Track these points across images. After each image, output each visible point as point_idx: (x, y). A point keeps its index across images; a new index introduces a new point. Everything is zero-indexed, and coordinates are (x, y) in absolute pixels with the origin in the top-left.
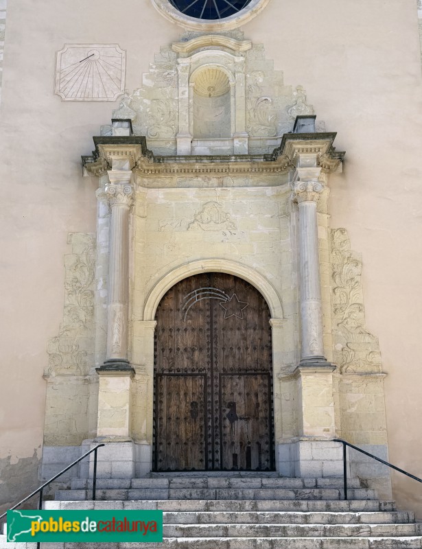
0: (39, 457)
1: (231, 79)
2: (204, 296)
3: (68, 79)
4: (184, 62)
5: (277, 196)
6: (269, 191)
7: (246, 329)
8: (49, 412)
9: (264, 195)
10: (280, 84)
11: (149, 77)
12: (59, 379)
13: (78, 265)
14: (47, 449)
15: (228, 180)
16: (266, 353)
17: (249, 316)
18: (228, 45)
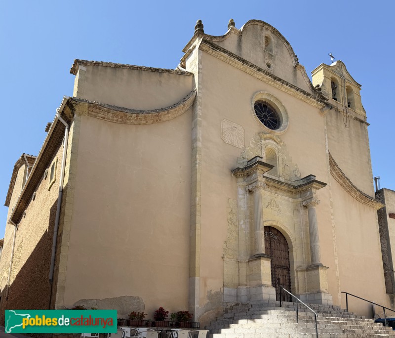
0: (222, 292)
1: (277, 154)
2: (268, 235)
3: (226, 133)
4: (263, 142)
5: (293, 202)
6: (291, 200)
7: (281, 251)
8: (225, 273)
9: (289, 201)
10: (291, 161)
11: (252, 143)
12: (228, 260)
13: (231, 212)
14: (225, 288)
15: (278, 192)
16: (287, 261)
17: (282, 246)
18: (277, 141)
